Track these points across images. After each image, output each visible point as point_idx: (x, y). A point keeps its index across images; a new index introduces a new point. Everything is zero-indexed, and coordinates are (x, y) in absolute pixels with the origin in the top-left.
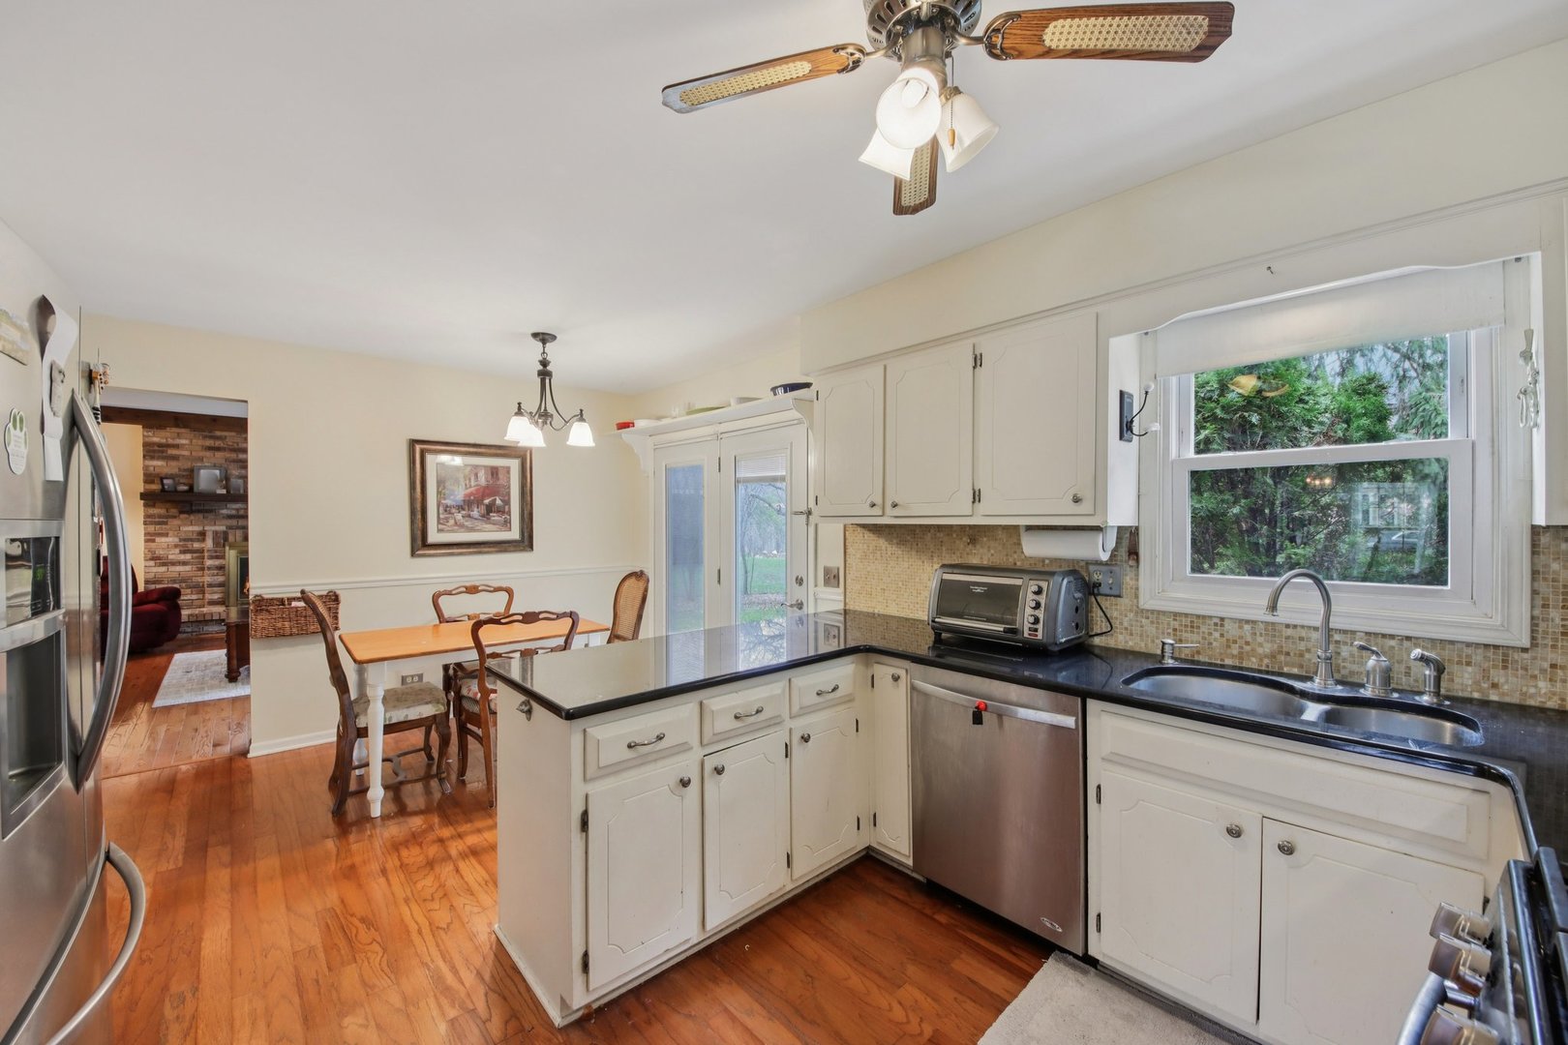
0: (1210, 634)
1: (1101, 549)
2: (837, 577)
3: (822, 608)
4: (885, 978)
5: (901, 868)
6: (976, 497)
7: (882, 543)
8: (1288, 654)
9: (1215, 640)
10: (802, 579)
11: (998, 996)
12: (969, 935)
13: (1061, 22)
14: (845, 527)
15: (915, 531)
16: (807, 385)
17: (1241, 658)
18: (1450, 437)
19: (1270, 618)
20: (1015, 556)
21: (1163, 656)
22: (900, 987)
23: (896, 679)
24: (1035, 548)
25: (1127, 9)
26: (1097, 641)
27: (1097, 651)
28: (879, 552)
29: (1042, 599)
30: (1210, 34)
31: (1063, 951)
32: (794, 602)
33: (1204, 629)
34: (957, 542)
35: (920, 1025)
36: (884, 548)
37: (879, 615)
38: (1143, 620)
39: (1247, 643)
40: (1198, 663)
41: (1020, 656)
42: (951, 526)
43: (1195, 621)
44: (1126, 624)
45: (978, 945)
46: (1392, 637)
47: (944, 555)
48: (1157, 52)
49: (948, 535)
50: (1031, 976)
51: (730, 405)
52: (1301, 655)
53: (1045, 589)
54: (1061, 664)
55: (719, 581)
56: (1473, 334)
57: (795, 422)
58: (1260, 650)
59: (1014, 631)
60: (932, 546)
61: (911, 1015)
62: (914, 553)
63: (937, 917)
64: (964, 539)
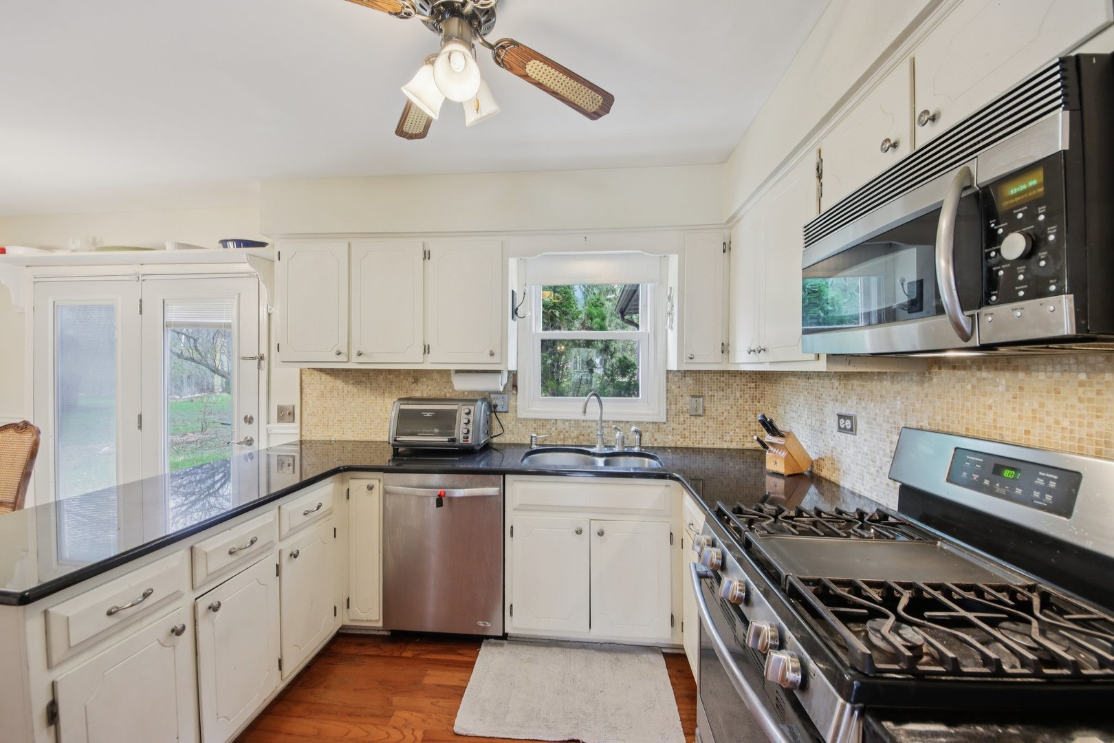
0: (551, 429)
1: (499, 383)
2: (292, 414)
3: (276, 442)
4: (378, 716)
5: (369, 632)
6: (427, 350)
7: (339, 383)
8: (583, 435)
9: (553, 432)
10: (251, 418)
11: (458, 686)
12: (429, 657)
13: (537, 62)
14: (301, 371)
15: (369, 373)
16: (263, 245)
17: (564, 440)
18: (640, 330)
19: (584, 418)
20: (446, 390)
21: (531, 444)
22: (391, 716)
23: (370, 488)
24: (462, 385)
25: (572, 74)
26: (495, 440)
27: (495, 446)
28: (335, 391)
29: (471, 417)
30: (601, 108)
31: (488, 637)
32: (242, 440)
33: (548, 426)
34: (404, 382)
35: (413, 734)
36: (340, 388)
37: (335, 441)
38: (519, 425)
39: (567, 432)
40: (546, 445)
41: (456, 457)
42: (399, 370)
43: (543, 423)
44: (510, 428)
45: (437, 660)
46: (622, 422)
47: (393, 391)
48: (577, 105)
49: (397, 377)
50: (473, 663)
51: (164, 248)
52: (589, 435)
53: (472, 411)
54: (481, 457)
55: (140, 427)
56: (649, 285)
57: (246, 275)
58: (572, 435)
59: (453, 440)
60: (383, 385)
61: (405, 731)
62: (368, 391)
63: (404, 655)
64: (410, 379)
